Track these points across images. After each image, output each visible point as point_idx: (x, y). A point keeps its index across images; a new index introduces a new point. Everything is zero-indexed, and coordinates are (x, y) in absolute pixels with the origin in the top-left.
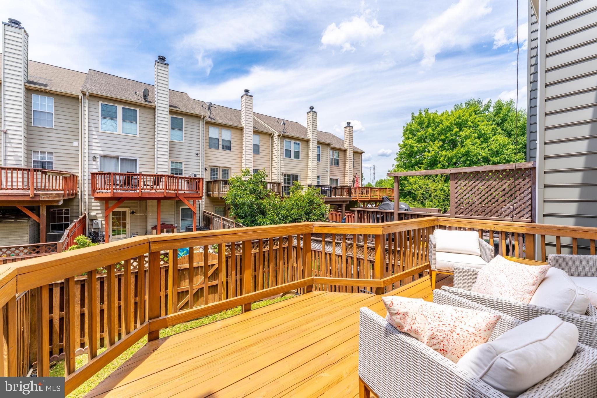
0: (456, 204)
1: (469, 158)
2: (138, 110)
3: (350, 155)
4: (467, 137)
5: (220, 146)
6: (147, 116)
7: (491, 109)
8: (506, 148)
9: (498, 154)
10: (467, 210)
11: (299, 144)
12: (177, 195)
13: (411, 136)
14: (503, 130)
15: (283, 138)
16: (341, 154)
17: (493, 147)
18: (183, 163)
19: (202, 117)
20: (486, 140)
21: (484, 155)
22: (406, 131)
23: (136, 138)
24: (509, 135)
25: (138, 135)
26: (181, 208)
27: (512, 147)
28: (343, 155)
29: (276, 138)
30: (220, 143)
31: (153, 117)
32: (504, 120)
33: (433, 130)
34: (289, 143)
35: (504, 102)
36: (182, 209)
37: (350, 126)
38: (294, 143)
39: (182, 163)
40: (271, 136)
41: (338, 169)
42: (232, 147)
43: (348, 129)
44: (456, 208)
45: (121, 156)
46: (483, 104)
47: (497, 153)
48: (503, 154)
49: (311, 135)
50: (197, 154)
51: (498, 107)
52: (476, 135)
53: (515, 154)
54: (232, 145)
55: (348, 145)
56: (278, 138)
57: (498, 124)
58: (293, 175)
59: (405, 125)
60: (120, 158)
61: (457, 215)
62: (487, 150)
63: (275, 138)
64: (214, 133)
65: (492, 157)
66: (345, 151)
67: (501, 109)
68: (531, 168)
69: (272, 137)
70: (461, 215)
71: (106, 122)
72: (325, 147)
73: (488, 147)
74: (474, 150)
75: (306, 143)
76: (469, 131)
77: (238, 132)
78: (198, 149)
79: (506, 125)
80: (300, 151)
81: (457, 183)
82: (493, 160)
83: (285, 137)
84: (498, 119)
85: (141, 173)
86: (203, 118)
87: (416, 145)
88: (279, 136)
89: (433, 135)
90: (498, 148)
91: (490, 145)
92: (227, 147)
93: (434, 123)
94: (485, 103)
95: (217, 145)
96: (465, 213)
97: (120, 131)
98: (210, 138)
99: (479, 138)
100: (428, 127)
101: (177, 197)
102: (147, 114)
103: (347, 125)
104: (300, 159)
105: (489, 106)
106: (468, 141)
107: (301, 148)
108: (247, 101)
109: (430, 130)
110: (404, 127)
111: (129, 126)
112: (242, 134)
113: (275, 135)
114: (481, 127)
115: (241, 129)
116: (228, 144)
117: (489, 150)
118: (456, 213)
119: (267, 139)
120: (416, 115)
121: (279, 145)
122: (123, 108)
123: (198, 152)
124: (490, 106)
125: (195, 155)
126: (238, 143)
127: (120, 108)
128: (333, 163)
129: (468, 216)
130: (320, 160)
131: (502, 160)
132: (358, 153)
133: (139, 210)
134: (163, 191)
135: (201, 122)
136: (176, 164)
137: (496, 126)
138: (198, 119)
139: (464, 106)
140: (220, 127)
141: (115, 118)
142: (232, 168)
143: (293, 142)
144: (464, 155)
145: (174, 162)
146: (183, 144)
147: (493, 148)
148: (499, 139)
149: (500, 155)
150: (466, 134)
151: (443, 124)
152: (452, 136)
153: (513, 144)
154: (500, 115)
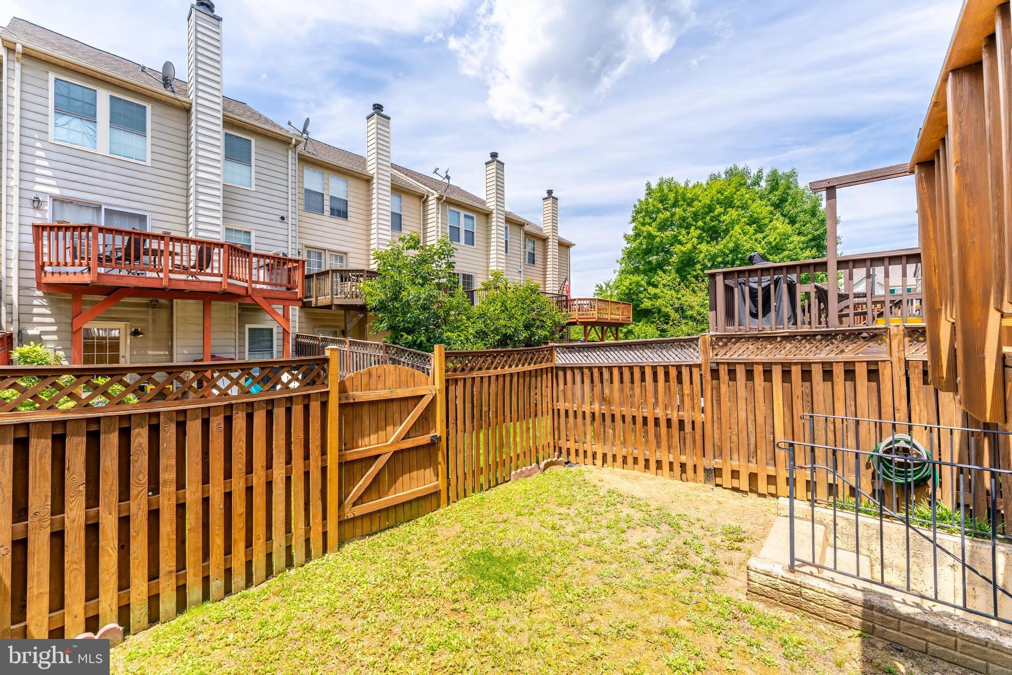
2: (149, 108)
3: (552, 248)
4: (733, 223)
5: (327, 208)
6: (170, 123)
7: (763, 184)
8: (790, 242)
9: (778, 249)
11: (472, 218)
12: (250, 291)
13: (648, 220)
14: (782, 214)
15: (445, 204)
16: (539, 245)
17: (771, 239)
18: (253, 234)
19: (294, 141)
20: (760, 229)
22: (638, 212)
23: (144, 169)
24: (793, 222)
25: (149, 162)
26: (247, 326)
27: (798, 238)
28: (542, 247)
29: (432, 203)
30: (327, 203)
31: (184, 128)
32: (783, 200)
33: (684, 211)
34: (456, 214)
35: (782, 174)
36: (250, 329)
37: (553, 198)
38: (466, 216)
39: (249, 233)
40: (423, 199)
41: (535, 271)
42: (349, 214)
43: (550, 201)
45: (106, 204)
46: (752, 175)
49: (494, 203)
50: (283, 218)
51: (773, 180)
52: (746, 219)
54: (349, 209)
55: (550, 230)
56: (438, 204)
57: (775, 206)
58: (464, 275)
59: (637, 203)
60: (103, 207)
62: (763, 243)
63: (430, 203)
64: (313, 180)
65: (771, 255)
66: (545, 240)
67: (777, 184)
69: (425, 202)
71: (67, 123)
72: (516, 229)
73: (764, 238)
74: (746, 243)
75: (484, 217)
76: (736, 213)
77: (362, 185)
78: (285, 207)
79: (787, 207)
80: (475, 231)
83: (449, 202)
84: (774, 198)
85: (169, 233)
86: (295, 146)
87: (659, 233)
88: (439, 199)
89: (684, 219)
90: (778, 240)
91: (767, 236)
92: (340, 212)
93: (685, 201)
94: (754, 172)
95: (320, 206)
97: (103, 148)
98: (306, 190)
99: (750, 225)
100: (675, 205)
101: (247, 295)
102: (173, 120)
103: (546, 195)
104: (475, 247)
105: (759, 177)
107: (477, 225)
108: (379, 126)
109: (678, 211)
110: (635, 206)
111: (128, 140)
112: (369, 190)
113: (431, 198)
114: (752, 208)
115: (368, 180)
116: (341, 207)
117: (766, 243)
119: (415, 203)
120: (654, 186)
121: (439, 216)
122: (112, 97)
123: (284, 214)
124: (761, 178)
125: (278, 218)
126: (361, 207)
127: (103, 97)
128: (527, 260)
130: (509, 251)
132: (565, 246)
133: (150, 328)
134: (218, 279)
135: (290, 152)
136: (238, 235)
137: (772, 209)
138: (283, 146)
139: (723, 176)
140: (326, 172)
141: (91, 117)
142: (350, 255)
143: (463, 213)
145: (231, 230)
146: (253, 194)
148: (780, 227)
150: (733, 217)
151: (700, 201)
152: (713, 221)
153: (799, 234)
154: (777, 193)
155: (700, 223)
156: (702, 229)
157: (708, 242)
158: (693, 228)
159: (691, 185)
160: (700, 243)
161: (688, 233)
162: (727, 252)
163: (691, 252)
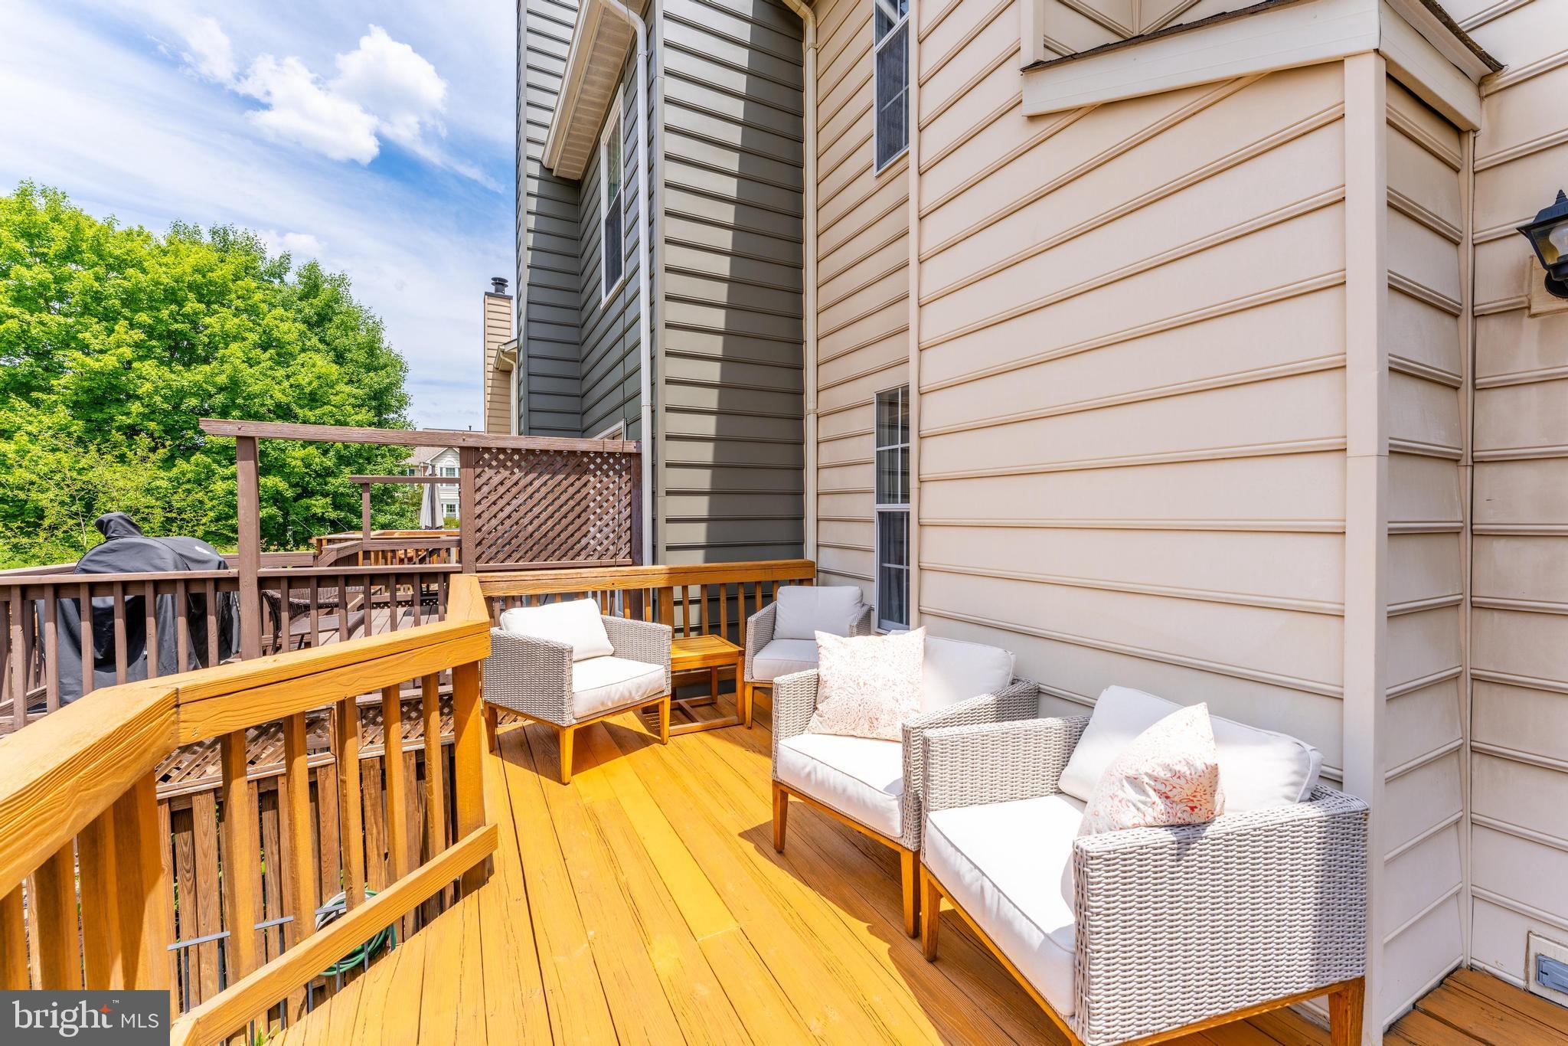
0: (478, 534)
1: (240, 401)
4: (228, 338)
7: (291, 278)
8: (334, 391)
10: (506, 549)
14: (322, 340)
17: (302, 380)
20: (284, 359)
21: (278, 396)
24: (340, 358)
27: (348, 389)
32: (324, 318)
33: (98, 278)
35: (326, 273)
44: (480, 543)
46: (268, 257)
47: (313, 400)
48: (328, 403)
51: (310, 278)
52: (255, 337)
53: (354, 406)
57: (310, 325)
61: (480, 565)
62: (286, 384)
65: (302, 407)
67: (316, 286)
68: (630, 455)
70: (491, 564)
73: (288, 377)
74: (254, 381)
76: (236, 320)
79: (331, 331)
81: (479, 476)
82: (305, 416)
84: (309, 309)
89: (96, 297)
90: (315, 384)
91: (294, 374)
93: (100, 258)
94: (273, 253)
96: (501, 556)
99: (265, 348)
100: (70, 256)
105: (283, 265)
106: (234, 347)
109: (80, 273)
114: (268, 320)
117: (291, 386)
118: (477, 559)
124: (287, 269)
129: (509, 563)
131: (325, 418)
137: (303, 327)
144: (221, 389)
147: (303, 383)
148: (319, 363)
149: (322, 406)
150: (227, 327)
151: (144, 271)
152: (176, 321)
153: (351, 382)
154: (315, 302)
155: (143, 317)
156: (150, 332)
157: (161, 362)
158: (123, 323)
159: (119, 229)
160: (141, 359)
161: (110, 331)
162: (212, 390)
163: (115, 374)
